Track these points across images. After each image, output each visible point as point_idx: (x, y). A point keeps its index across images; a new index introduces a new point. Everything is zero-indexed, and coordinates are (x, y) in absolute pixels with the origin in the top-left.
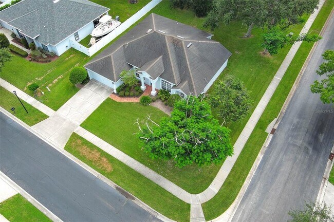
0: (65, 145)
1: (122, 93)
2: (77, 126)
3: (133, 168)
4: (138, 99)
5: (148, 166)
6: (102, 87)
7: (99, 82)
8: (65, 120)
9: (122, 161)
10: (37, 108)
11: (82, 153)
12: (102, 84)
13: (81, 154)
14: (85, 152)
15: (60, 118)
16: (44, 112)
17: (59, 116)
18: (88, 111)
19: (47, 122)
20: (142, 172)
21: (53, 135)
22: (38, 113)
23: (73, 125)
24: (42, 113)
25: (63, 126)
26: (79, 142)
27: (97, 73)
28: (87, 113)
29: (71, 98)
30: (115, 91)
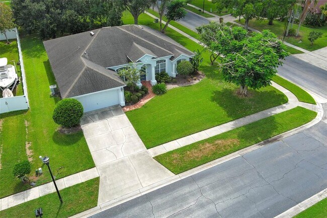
0: (169, 172)
2: (147, 152)
8: (123, 161)
12: (96, 111)
15: (113, 165)
16: (84, 181)
17: (109, 166)
18: (129, 135)
19: (108, 182)
20: (251, 121)
21: (141, 181)
22: (78, 188)
23: (140, 155)
24: (82, 183)
25: (132, 166)
26: (175, 156)
27: (92, 92)
28: (132, 137)
29: (86, 144)
30: (123, 103)
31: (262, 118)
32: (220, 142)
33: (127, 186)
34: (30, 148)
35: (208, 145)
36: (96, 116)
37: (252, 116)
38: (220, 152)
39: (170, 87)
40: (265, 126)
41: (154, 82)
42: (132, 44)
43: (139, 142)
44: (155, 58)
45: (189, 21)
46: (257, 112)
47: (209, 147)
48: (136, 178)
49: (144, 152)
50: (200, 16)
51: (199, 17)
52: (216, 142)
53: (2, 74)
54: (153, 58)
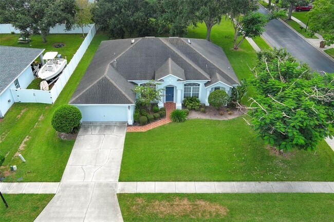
0: (121, 217)
1: (144, 118)
2: (116, 185)
3: (248, 192)
4: (166, 119)
5: (263, 180)
6: (107, 126)
7: (96, 122)
8: (87, 186)
9: (225, 191)
10: (20, 192)
11: (162, 213)
12: (102, 123)
13: (161, 216)
14: (164, 209)
15: (75, 187)
16: (40, 192)
17: (72, 186)
18: (113, 159)
19: (58, 203)
20: (264, 191)
21: (87, 216)
22: (30, 198)
23: (107, 185)
24: (37, 194)
25: (91, 195)
26: (140, 201)
27: (97, 103)
28: (114, 162)
29: (70, 155)
30: (131, 122)
31: (284, 191)
32: (203, 203)
33: (70, 215)
34: (26, 143)
35: (185, 202)
36: (98, 128)
37: (271, 183)
38: (193, 217)
39: (194, 116)
40: (277, 204)
41: (179, 106)
42: (167, 60)
43: (116, 170)
44: (181, 81)
45: (281, 39)
46: (282, 181)
47: (184, 205)
48: (85, 211)
49: (113, 184)
50: (299, 34)
51: (296, 36)
52: (198, 202)
53: (49, 67)
54: (178, 80)
